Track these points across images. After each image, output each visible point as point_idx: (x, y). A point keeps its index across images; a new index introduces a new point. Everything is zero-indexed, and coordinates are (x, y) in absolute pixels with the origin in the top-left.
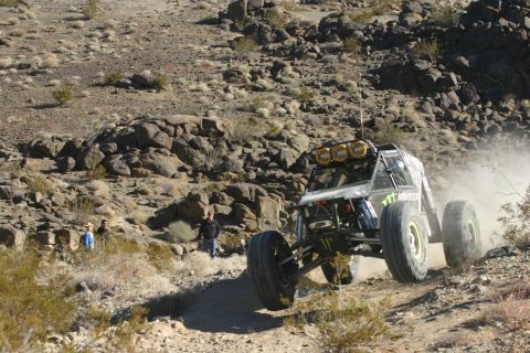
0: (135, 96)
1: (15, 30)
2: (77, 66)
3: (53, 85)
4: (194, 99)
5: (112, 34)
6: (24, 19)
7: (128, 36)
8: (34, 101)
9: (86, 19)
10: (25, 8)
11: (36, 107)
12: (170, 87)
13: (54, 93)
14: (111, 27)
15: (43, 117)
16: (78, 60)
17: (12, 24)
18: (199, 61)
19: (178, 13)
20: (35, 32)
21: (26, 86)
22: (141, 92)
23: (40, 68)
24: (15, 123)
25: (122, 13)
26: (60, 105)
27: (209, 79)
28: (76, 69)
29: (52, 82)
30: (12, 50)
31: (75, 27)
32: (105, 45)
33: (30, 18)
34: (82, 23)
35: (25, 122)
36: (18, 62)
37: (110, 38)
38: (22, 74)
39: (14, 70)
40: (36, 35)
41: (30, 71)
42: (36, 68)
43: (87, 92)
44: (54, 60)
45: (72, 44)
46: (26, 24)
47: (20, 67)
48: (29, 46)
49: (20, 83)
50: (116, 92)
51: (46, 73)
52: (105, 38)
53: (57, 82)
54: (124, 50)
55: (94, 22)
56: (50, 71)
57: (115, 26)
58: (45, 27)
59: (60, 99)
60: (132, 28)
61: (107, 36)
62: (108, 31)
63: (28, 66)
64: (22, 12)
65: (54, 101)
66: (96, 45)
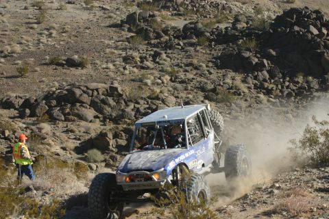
0: (68, 71)
2: (32, 52)
3: (17, 64)
4: (105, 74)
5: (54, 33)
7: (64, 34)
9: (38, 23)
11: (6, 78)
12: (89, 66)
13: (18, 69)
14: (54, 28)
15: (11, 83)
16: (33, 49)
18: (108, 50)
19: (95, 20)
22: (71, 69)
23: (9, 53)
25: (61, 19)
26: (21, 76)
27: (114, 61)
28: (32, 54)
29: (16, 62)
31: (31, 28)
32: (50, 39)
34: (35, 26)
37: (53, 35)
41: (3, 55)
43: (38, 69)
44: (18, 48)
45: (29, 39)
50: (56, 69)
51: (12, 56)
52: (50, 35)
53: (19, 62)
54: (62, 43)
55: (43, 25)
56: (15, 55)
57: (57, 28)
58: (13, 28)
59: (21, 72)
60: (67, 29)
61: (51, 34)
62: (51, 31)
65: (18, 74)
66: (44, 39)
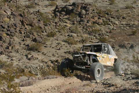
1: (129, 15)
6: (133, 12)
8: (127, 33)
10: (134, 9)
17: (129, 13)
20: (134, 15)
21: (126, 30)
24: (120, 39)
30: (127, 20)
33: (134, 12)
35: (123, 39)
36: (127, 23)
38: (127, 26)
39: (125, 25)
40: (134, 16)
42: (131, 25)
46: (133, 13)
47: (127, 25)
48: (131, 19)
49: (125, 29)
63: (130, 24)
64: (132, 10)
